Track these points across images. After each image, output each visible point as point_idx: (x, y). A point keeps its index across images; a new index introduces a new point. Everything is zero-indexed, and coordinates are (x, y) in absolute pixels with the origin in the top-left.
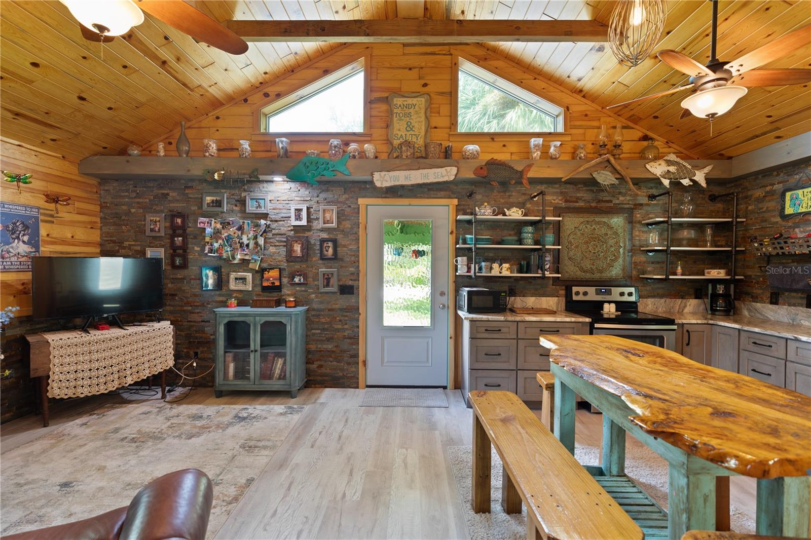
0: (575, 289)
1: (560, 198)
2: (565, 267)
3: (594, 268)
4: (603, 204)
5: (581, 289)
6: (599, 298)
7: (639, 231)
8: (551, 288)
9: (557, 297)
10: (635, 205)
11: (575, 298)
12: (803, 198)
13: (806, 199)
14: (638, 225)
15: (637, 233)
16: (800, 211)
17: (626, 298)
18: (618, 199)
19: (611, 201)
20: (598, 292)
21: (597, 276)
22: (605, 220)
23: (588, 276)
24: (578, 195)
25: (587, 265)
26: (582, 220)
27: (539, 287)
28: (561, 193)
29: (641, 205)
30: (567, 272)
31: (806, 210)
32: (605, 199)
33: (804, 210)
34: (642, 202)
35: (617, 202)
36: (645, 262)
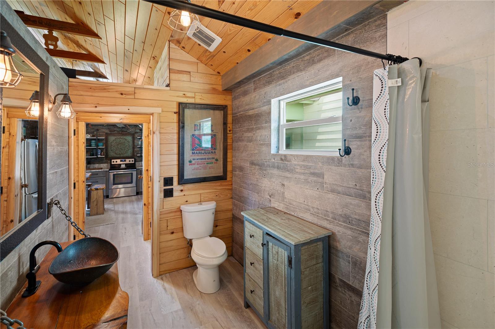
0: (113, 160)
1: (108, 130)
2: (110, 154)
3: (120, 153)
4: (124, 132)
5: (115, 160)
6: (121, 163)
7: (137, 141)
8: (105, 160)
9: (107, 163)
10: (135, 132)
11: (113, 163)
14: (137, 139)
15: (136, 141)
17: (131, 162)
18: (129, 130)
19: (127, 131)
20: (121, 161)
21: (122, 156)
22: (125, 137)
23: (118, 156)
24: (115, 129)
25: (118, 152)
26: (116, 137)
27: (100, 161)
28: (108, 128)
29: (137, 132)
30: (110, 155)
32: (124, 130)
34: (137, 131)
35: (129, 131)
36: (139, 150)
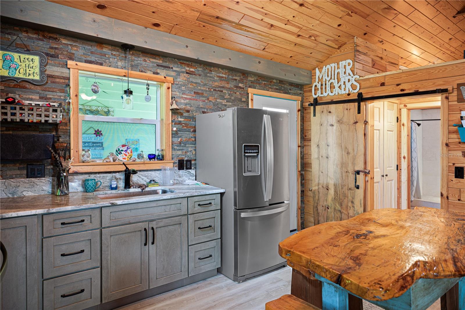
12: (20, 64)
13: (23, 65)
16: (16, 76)
31: (24, 77)
33: (21, 76)
